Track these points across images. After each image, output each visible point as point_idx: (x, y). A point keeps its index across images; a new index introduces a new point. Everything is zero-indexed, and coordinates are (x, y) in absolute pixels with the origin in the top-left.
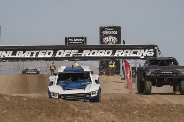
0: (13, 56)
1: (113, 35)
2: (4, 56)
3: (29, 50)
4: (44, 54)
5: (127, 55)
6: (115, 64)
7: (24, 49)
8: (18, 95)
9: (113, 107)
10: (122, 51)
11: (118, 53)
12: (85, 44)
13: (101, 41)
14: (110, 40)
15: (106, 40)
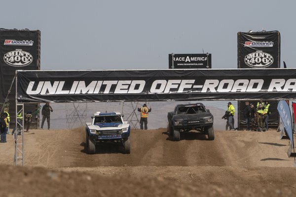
0: (66, 92)
1: (265, 50)
2: (47, 91)
3: (98, 79)
4: (126, 87)
5: (293, 91)
6: (269, 109)
7: (88, 77)
8: (74, 169)
9: (264, 195)
10: (282, 81)
11: (276, 86)
12: (208, 67)
13: (241, 62)
14: (259, 59)
15: (250, 59)
